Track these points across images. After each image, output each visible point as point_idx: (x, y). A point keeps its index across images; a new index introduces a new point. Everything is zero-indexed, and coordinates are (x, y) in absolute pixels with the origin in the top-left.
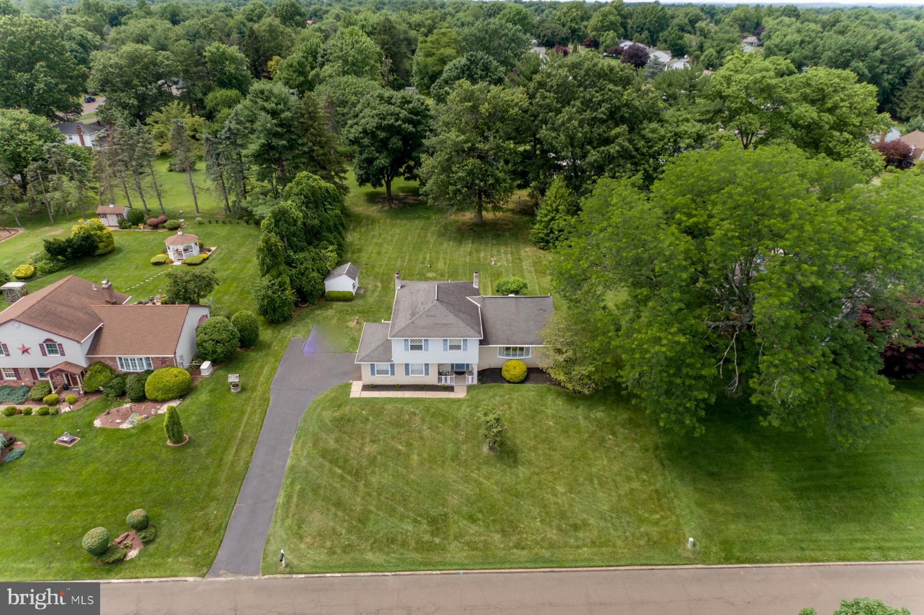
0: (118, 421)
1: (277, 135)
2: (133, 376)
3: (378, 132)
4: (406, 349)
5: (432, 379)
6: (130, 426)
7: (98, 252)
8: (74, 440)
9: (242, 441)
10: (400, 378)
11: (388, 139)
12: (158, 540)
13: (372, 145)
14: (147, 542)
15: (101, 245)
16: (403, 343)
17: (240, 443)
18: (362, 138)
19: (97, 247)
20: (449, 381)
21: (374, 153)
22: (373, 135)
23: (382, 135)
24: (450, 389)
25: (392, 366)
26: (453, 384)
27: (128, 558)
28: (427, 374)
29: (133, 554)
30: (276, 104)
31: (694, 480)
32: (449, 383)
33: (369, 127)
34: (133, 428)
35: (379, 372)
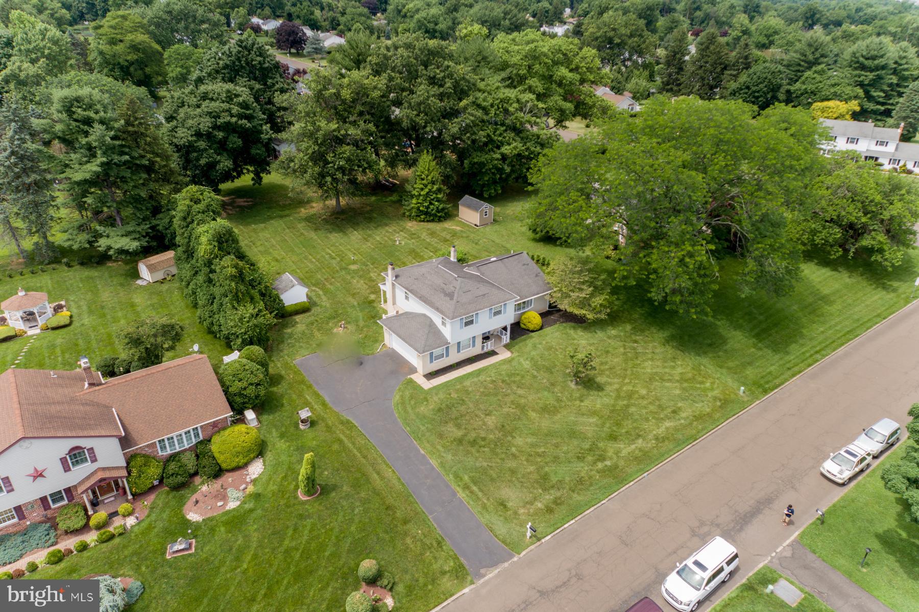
0: (220, 504)
2: (188, 454)
3: (215, 133)
4: (461, 328)
5: (477, 350)
6: (238, 503)
8: (191, 544)
10: (454, 358)
11: (225, 139)
13: (210, 147)
16: (459, 322)
20: (489, 346)
21: (215, 156)
22: (209, 136)
25: (447, 348)
26: (494, 348)
28: (474, 346)
29: (389, 602)
32: (490, 348)
33: (202, 128)
34: (244, 503)
35: (437, 358)
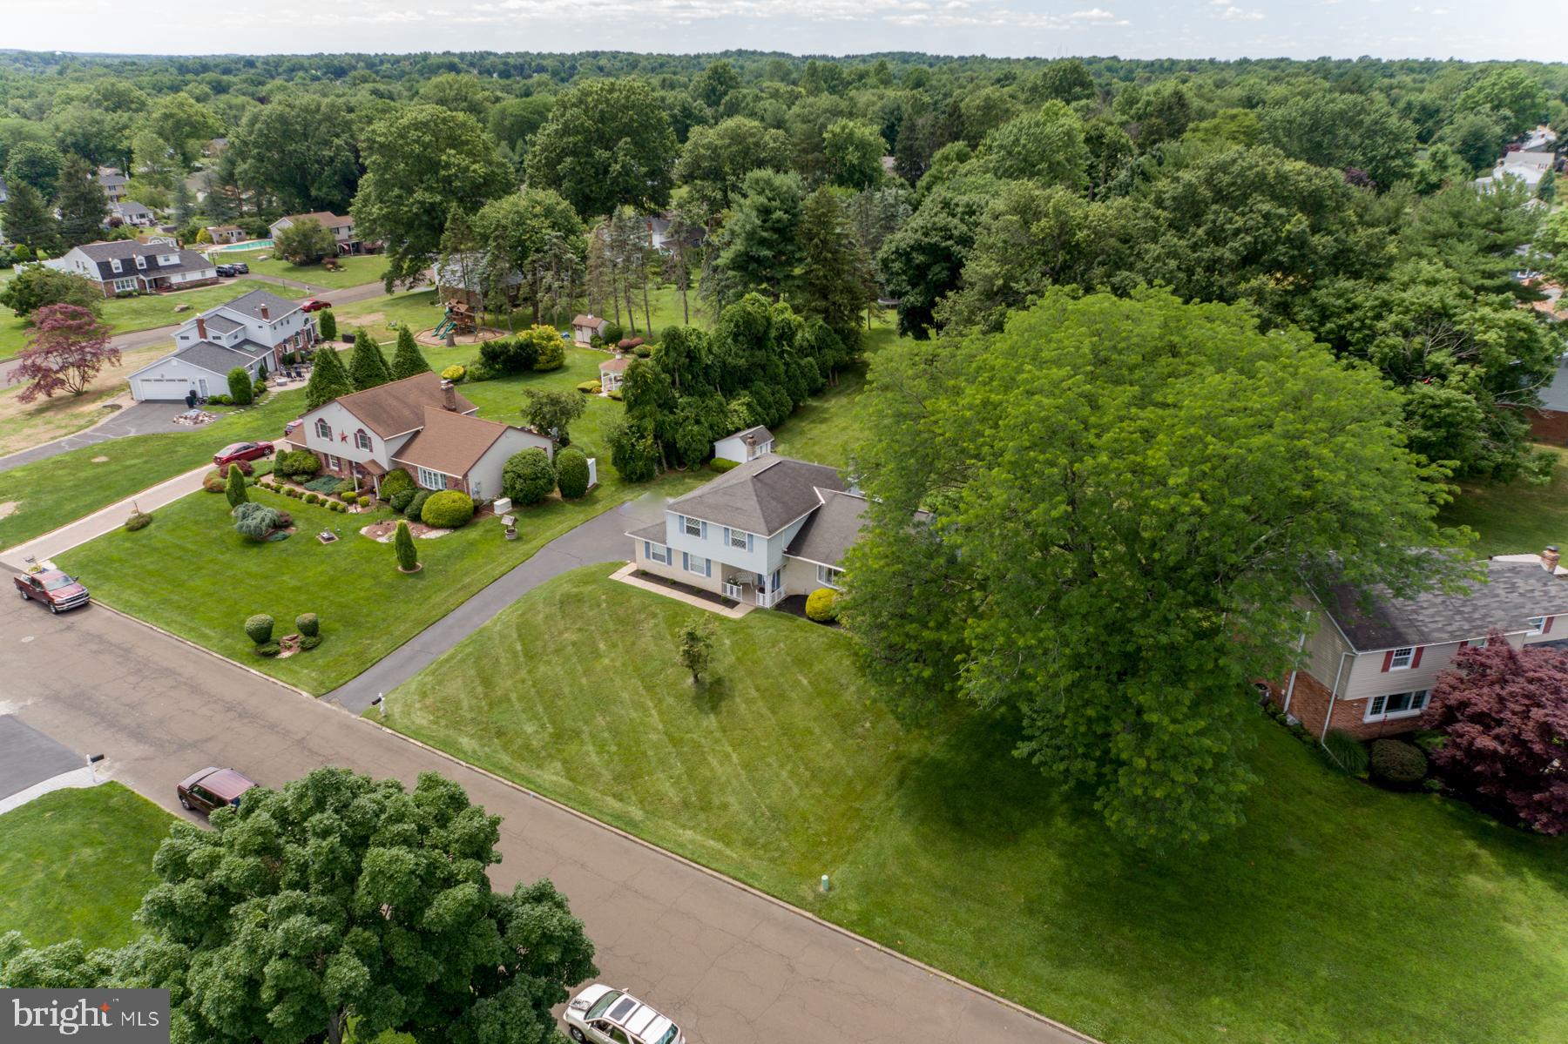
0: (380, 533)
1: (763, 242)
2: (423, 491)
3: (914, 255)
4: (682, 531)
5: (715, 583)
6: (386, 541)
7: (537, 366)
8: (332, 539)
9: (464, 587)
10: (676, 572)
12: (314, 651)
13: (904, 272)
14: (305, 649)
15: (542, 358)
16: (678, 520)
17: (460, 590)
18: (893, 261)
19: (536, 361)
20: (734, 593)
22: (907, 257)
23: (919, 258)
24: (731, 604)
25: (669, 550)
26: (740, 599)
27: (279, 657)
28: (709, 574)
29: (286, 654)
30: (770, 200)
31: (923, 821)
32: (734, 596)
33: (903, 245)
35: (656, 556)
